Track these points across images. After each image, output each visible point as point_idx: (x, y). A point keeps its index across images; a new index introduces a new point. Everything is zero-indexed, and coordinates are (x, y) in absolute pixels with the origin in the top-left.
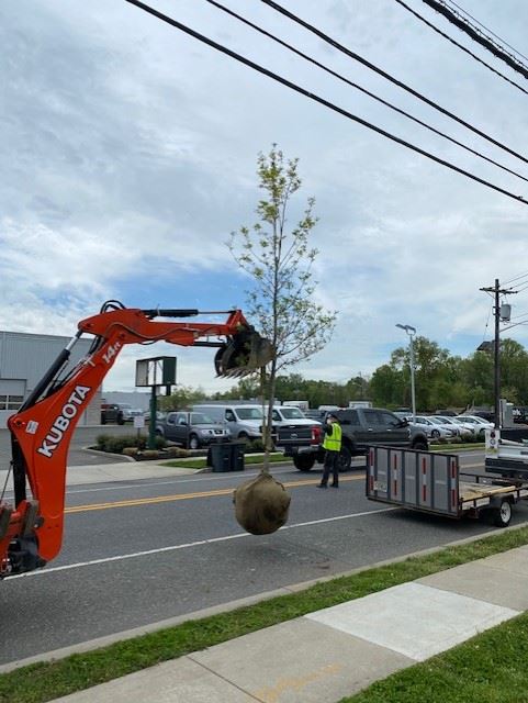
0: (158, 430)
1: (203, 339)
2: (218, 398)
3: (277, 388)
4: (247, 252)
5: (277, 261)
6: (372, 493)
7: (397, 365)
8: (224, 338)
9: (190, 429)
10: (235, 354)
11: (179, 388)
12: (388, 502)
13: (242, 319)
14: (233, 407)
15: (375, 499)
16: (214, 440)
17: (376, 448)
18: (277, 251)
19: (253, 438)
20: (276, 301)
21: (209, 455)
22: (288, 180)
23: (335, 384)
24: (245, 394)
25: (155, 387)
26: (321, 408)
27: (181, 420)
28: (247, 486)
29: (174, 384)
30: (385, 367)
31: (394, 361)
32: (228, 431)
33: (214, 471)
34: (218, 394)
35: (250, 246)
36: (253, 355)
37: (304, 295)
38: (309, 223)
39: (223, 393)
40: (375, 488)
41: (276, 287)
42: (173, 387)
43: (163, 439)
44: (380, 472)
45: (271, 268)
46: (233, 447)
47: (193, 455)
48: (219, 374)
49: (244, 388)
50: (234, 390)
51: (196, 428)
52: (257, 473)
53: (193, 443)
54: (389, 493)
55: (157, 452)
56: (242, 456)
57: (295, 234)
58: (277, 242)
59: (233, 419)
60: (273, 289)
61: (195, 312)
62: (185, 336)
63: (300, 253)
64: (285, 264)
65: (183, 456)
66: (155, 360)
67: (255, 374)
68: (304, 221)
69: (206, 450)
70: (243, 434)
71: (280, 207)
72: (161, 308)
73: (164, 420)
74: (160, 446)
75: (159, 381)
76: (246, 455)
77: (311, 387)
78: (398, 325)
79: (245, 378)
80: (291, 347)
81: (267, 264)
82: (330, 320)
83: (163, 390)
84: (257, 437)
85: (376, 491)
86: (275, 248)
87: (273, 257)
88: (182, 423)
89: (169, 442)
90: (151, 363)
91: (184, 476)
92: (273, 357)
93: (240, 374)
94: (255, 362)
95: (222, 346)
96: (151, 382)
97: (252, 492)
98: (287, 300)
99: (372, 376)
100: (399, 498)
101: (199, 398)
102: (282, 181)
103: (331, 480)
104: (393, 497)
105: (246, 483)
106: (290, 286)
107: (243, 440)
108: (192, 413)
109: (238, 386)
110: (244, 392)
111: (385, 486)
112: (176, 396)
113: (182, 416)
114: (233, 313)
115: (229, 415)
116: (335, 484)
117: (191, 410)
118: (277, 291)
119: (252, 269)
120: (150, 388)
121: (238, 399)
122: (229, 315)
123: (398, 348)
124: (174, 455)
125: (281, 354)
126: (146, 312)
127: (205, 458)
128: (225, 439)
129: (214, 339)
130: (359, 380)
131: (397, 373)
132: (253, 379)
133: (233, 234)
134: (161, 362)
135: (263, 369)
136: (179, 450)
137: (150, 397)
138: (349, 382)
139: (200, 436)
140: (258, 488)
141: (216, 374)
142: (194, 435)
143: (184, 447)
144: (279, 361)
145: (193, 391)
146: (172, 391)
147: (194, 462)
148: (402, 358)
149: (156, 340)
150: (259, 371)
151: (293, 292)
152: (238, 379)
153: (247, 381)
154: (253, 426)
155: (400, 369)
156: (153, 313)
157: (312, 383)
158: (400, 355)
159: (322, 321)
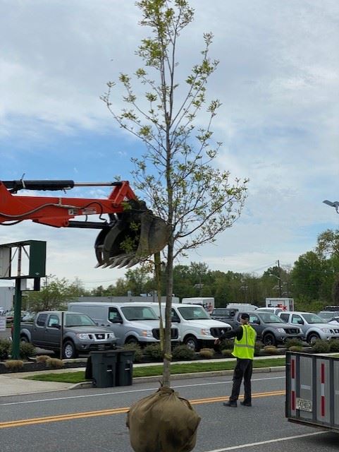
0: (24, 335)
1: (80, 218)
2: (100, 294)
3: (174, 280)
4: (129, 107)
5: (168, 118)
6: (293, 413)
7: (324, 252)
8: (106, 217)
9: (63, 332)
10: (120, 238)
11: (50, 281)
12: (314, 424)
13: (129, 193)
14: (118, 305)
15: (298, 421)
16: (94, 347)
17: (298, 356)
18: (168, 104)
19: (143, 344)
20: (169, 169)
21: (89, 365)
22: (176, 10)
23: (248, 275)
24: (134, 288)
25: (19, 280)
26: (230, 306)
27: (52, 321)
28: (145, 405)
29: (44, 276)
30: (310, 255)
31: (322, 247)
32: (112, 336)
33: (95, 386)
34: (100, 288)
35: (133, 99)
36: (143, 239)
37: (205, 160)
38: (205, 68)
39: (105, 288)
40: (297, 408)
41: (168, 151)
42: (42, 280)
43: (29, 345)
44: (303, 387)
45: (162, 127)
46: (119, 354)
47: (67, 366)
48: (101, 263)
49: (133, 280)
50: (120, 283)
51: (71, 332)
52: (155, 388)
53: (69, 351)
54: (314, 412)
55: (22, 362)
56: (129, 366)
57: (189, 82)
58: (167, 92)
59: (119, 320)
60: (165, 154)
61: (70, 184)
62: (57, 214)
63: (197, 104)
64: (180, 122)
65: (55, 367)
66: (20, 245)
67: (147, 264)
68: (201, 64)
69: (85, 360)
70: (131, 339)
71: (170, 47)
72: (26, 179)
73: (32, 321)
74: (26, 355)
75: (25, 271)
76: (135, 366)
77: (217, 279)
78: (326, 202)
79: (133, 268)
80: (191, 227)
81: (155, 122)
82: (239, 191)
83: (30, 284)
84: (150, 343)
85: (298, 411)
86: (164, 100)
87: (162, 112)
88: (54, 325)
89: (39, 350)
90: (14, 249)
91: (55, 393)
92: (170, 241)
93: (127, 263)
94: (146, 247)
95: (104, 227)
96: (14, 273)
97: (151, 413)
98: (183, 168)
99: (293, 266)
100: (327, 419)
101: (76, 293)
102: (170, 13)
103: (241, 397)
104: (320, 418)
105: (142, 402)
106: (187, 149)
107: (132, 347)
108: (66, 312)
109: (125, 279)
110: (133, 286)
111: (310, 404)
112: (46, 291)
113: (54, 317)
114: (118, 185)
115: (113, 315)
116: (248, 401)
117: (66, 309)
118: (169, 156)
119: (137, 129)
120: (14, 281)
121: (126, 295)
122: (113, 188)
123: (325, 230)
124: (43, 366)
125: (178, 236)
126: (7, 184)
127: (84, 369)
128: (109, 345)
129: (94, 218)
130: (276, 271)
131: (324, 262)
132: (145, 269)
133: (110, 85)
134: (27, 248)
135: (157, 256)
136: (50, 359)
137: (13, 293)
138: (266, 274)
139: (76, 342)
140: (158, 407)
141: (97, 262)
142: (69, 340)
143: (56, 355)
144: (177, 245)
145: (68, 285)
146: (42, 284)
147: (70, 374)
148: (331, 244)
149: (20, 219)
150: (152, 258)
151: (191, 158)
152: (125, 270)
153: (136, 272)
154: (144, 329)
155: (328, 257)
156: (17, 186)
157: (219, 274)
158: (329, 240)
159: (229, 193)
